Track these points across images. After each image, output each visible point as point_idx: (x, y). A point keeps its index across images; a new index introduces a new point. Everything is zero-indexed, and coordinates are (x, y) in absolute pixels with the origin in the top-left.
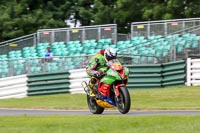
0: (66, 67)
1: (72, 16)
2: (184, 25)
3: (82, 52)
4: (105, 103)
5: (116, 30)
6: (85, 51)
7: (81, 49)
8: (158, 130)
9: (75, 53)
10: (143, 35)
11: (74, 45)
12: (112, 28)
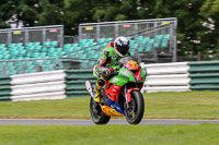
0: (7, 72)
1: (14, 17)
2: (136, 27)
3: (25, 56)
4: (112, 110)
5: (62, 32)
6: (29, 54)
7: (24, 52)
8: (109, 141)
9: (17, 56)
10: (92, 37)
11: (17, 48)
12: (58, 29)
